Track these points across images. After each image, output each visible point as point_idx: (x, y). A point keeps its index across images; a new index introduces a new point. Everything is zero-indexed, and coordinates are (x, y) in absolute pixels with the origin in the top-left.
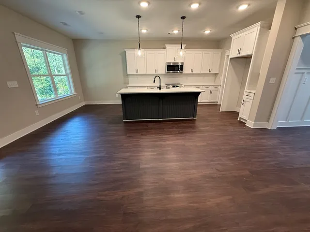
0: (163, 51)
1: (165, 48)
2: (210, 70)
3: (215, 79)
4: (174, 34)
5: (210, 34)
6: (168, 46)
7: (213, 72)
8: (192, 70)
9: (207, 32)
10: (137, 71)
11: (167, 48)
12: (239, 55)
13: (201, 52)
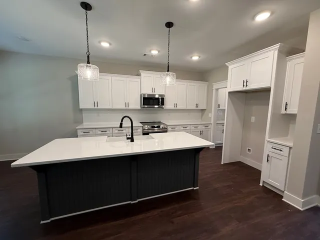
0: (137, 79)
1: (139, 75)
2: (197, 105)
3: (202, 115)
4: (152, 56)
5: (198, 62)
6: (144, 74)
7: (200, 108)
8: (176, 105)
9: (195, 58)
10: (96, 104)
11: (142, 75)
12: (244, 89)
13: (186, 84)
